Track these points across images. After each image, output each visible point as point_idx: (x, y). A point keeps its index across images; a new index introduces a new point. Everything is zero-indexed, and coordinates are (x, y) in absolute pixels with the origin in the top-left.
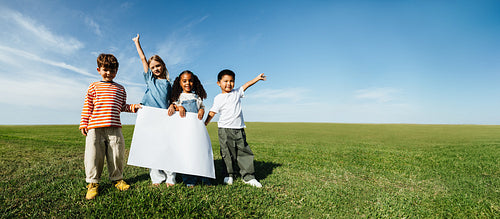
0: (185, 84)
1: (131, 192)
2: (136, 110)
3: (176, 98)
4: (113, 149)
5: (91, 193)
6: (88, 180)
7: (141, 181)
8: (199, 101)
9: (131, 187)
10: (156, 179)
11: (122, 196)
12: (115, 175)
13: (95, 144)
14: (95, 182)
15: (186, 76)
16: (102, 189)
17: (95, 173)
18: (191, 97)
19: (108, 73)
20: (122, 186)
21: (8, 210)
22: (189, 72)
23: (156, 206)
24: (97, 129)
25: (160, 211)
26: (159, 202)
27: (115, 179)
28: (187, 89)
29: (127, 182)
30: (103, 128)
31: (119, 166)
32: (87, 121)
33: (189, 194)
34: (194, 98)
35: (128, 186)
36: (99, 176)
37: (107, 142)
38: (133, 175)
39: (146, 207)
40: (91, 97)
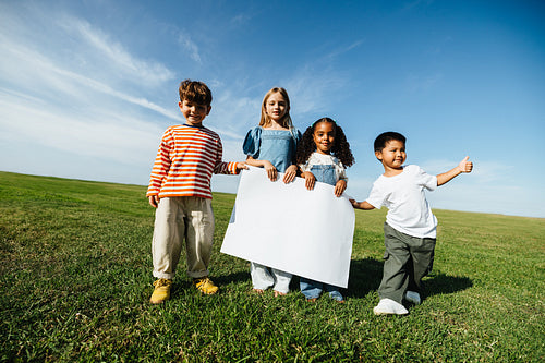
0: (321, 140)
1: (218, 299)
2: (238, 171)
3: (304, 158)
4: (197, 230)
5: (159, 294)
6: (156, 274)
7: (235, 282)
8: (339, 168)
9: (220, 291)
10: (260, 282)
11: (203, 304)
12: (197, 270)
13: (169, 221)
14: (166, 277)
15: (323, 127)
16: (177, 289)
17: (167, 264)
18: (327, 160)
19: (193, 109)
20: (207, 287)
21: (35, 306)
22: (329, 120)
23: (254, 326)
24: (172, 198)
25: (259, 336)
26: (260, 320)
27: (196, 275)
28: (323, 147)
29: (215, 281)
30: (184, 198)
31: (204, 257)
32: (158, 184)
33: (307, 313)
34: (331, 163)
35: (215, 288)
36: (173, 269)
37: (187, 220)
38: (226, 271)
39: (239, 326)
40: (166, 149)
